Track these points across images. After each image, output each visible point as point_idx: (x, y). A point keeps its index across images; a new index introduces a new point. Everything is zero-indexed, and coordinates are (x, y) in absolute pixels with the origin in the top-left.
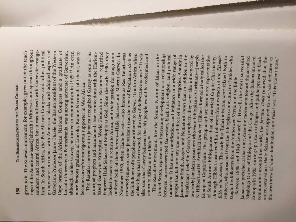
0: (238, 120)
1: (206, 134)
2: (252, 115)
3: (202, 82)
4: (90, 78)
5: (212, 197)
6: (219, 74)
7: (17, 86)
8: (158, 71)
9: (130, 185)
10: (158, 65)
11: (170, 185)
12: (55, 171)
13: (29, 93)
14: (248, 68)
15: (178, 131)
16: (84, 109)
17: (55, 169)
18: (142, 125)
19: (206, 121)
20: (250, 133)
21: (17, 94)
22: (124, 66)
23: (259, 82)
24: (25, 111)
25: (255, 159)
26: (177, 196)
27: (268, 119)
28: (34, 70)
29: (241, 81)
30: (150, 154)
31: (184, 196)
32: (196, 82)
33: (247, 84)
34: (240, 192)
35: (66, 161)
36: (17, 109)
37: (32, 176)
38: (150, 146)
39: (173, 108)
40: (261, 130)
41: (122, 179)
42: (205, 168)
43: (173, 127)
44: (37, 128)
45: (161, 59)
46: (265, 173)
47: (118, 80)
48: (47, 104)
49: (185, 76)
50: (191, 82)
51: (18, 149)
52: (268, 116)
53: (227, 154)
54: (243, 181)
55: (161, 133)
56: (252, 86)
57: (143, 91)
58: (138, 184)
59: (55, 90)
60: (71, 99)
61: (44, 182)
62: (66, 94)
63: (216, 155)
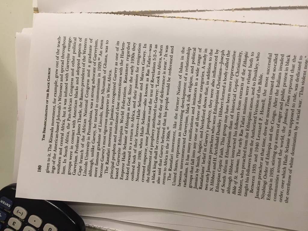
0: (260, 118)
1: (225, 129)
2: (275, 115)
3: (226, 77)
4: (116, 67)
5: (226, 192)
6: (244, 70)
7: (49, 69)
8: (182, 63)
9: (146, 172)
10: (183, 57)
11: (185, 175)
12: (77, 152)
13: (60, 77)
14: (275, 66)
15: (197, 124)
16: (108, 96)
17: (77, 150)
18: (163, 115)
19: (226, 117)
20: (271, 133)
21: (49, 77)
22: (150, 57)
23: (285, 81)
24: (55, 93)
25: (274, 160)
26: (191, 187)
27: (292, 120)
28: (66, 55)
29: (267, 78)
30: (168, 144)
31: (198, 188)
32: (220, 77)
33: (273, 82)
34: (255, 190)
35: (88, 143)
36: (48, 91)
37: (55, 155)
38: (169, 136)
39: (194, 101)
40: (283, 131)
41: (139, 165)
42: (221, 162)
43: (192, 120)
44: (65, 110)
45: (186, 52)
46: (284, 175)
47: (143, 70)
48: (75, 88)
49: (208, 70)
50: (214, 76)
51: (45, 128)
52: (292, 117)
53: (245, 152)
54: (260, 180)
55: (181, 125)
56: (277, 85)
57: (166, 82)
58: (155, 171)
59: (83, 76)
60: (97, 85)
61: (65, 162)
62: (93, 80)
63: (233, 151)
